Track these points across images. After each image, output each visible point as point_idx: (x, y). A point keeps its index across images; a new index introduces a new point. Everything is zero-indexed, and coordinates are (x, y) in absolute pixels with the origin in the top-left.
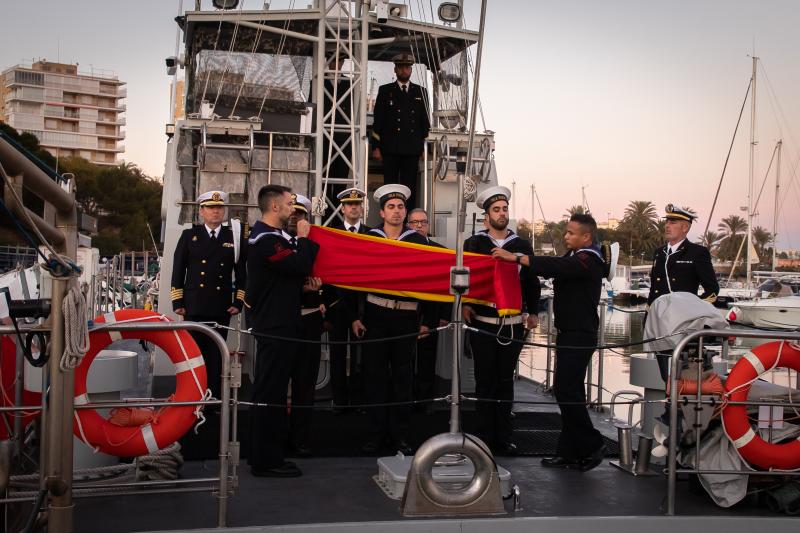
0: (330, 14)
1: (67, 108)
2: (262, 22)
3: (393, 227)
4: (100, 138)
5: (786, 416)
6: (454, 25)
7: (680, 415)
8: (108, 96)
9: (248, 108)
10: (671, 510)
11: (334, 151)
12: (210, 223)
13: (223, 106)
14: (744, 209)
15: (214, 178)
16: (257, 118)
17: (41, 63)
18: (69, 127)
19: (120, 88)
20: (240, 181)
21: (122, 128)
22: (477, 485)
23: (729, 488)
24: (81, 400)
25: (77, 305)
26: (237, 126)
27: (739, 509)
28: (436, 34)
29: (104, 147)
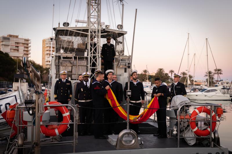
0: (91, 28)
1: (16, 46)
2: (75, 30)
3: (110, 80)
4: (24, 54)
5: (204, 124)
6: (121, 30)
7: (180, 124)
8: (26, 43)
9: (72, 50)
10: (178, 147)
12: (63, 79)
13: (66, 50)
14: (187, 70)
15: (64, 67)
16: (74, 53)
17: (9, 35)
18: (16, 51)
19: (29, 41)
20: (70, 68)
21: (30, 51)
22: (133, 141)
23: (192, 141)
24: (41, 123)
26: (69, 55)
27: (194, 146)
28: (117, 32)
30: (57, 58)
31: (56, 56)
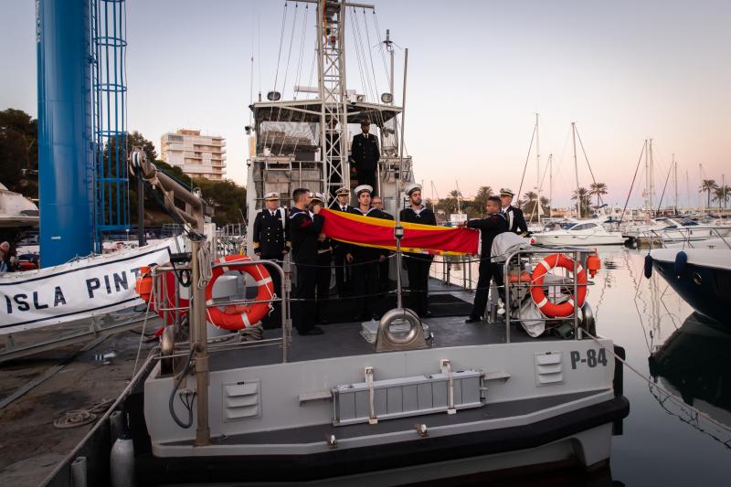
0: (327, 101)
1: (196, 153)
2: (294, 106)
4: (214, 167)
5: (562, 290)
6: (389, 104)
7: (511, 293)
8: (216, 146)
9: (288, 150)
10: (508, 340)
11: (333, 169)
12: (272, 209)
13: (275, 149)
14: (535, 188)
15: (273, 186)
16: (293, 155)
17: (181, 130)
18: (197, 162)
19: (223, 142)
20: (286, 187)
21: (224, 162)
22: (412, 333)
23: (537, 327)
24: (210, 303)
25: (205, 255)
26: (283, 159)
27: (542, 337)
28: (381, 109)
29: (216, 171)
30: (258, 166)
31: (255, 163)
